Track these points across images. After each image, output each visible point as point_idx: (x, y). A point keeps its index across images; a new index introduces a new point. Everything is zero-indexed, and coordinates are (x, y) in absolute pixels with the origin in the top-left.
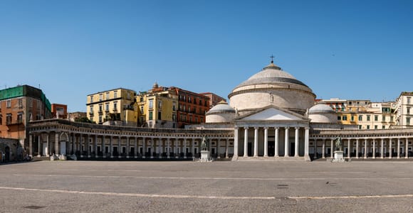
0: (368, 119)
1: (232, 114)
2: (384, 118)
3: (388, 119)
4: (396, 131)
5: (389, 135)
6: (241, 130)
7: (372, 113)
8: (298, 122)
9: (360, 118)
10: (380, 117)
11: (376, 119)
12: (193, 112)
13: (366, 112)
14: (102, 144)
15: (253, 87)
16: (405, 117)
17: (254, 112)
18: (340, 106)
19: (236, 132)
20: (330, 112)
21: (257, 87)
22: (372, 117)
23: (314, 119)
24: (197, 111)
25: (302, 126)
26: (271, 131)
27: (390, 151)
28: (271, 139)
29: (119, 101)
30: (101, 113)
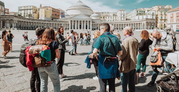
0: (109, 18)
1: (68, 16)
2: (113, 17)
3: (115, 18)
4: (118, 22)
5: (116, 23)
6: (71, 21)
7: (110, 16)
8: (89, 19)
9: (106, 18)
10: (112, 17)
11: (111, 18)
12: (56, 15)
13: (108, 16)
14: (33, 25)
15: (74, 8)
16: (120, 17)
17: (76, 15)
18: (100, 14)
19: (70, 22)
20: (98, 16)
21: (76, 8)
22: (110, 17)
23: (93, 18)
24: (57, 15)
25: (90, 20)
26: (81, 21)
27: (116, 28)
28: (81, 24)
29: (32, 10)
30: (25, 14)
